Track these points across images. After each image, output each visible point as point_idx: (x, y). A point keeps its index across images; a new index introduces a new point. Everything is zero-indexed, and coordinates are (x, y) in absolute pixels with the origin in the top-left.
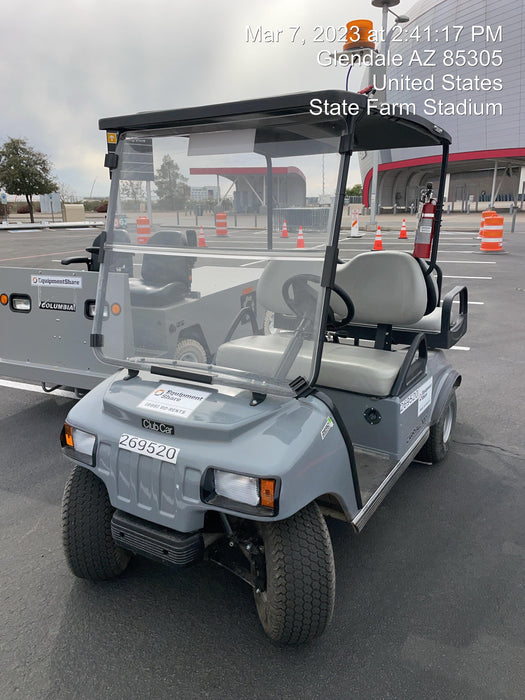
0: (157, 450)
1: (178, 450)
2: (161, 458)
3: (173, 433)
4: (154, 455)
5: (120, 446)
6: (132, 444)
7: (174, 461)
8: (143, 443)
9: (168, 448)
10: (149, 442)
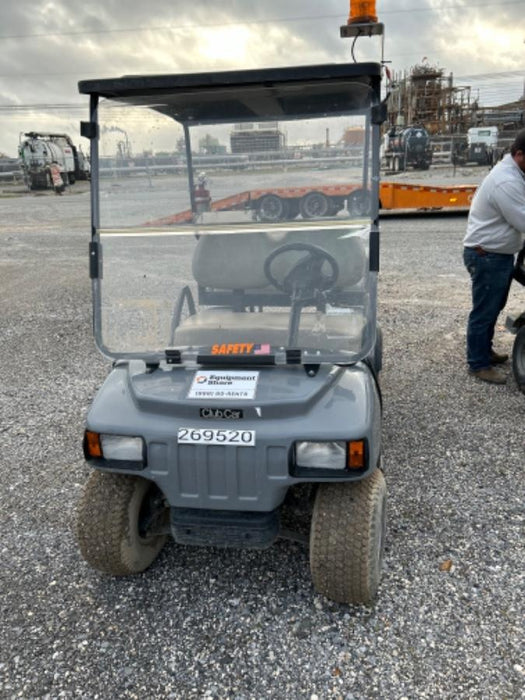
0: (229, 437)
1: (253, 433)
2: (236, 443)
3: (241, 416)
4: (226, 443)
5: (180, 441)
6: (196, 437)
7: (252, 443)
8: (209, 434)
9: (241, 432)
10: (215, 432)
